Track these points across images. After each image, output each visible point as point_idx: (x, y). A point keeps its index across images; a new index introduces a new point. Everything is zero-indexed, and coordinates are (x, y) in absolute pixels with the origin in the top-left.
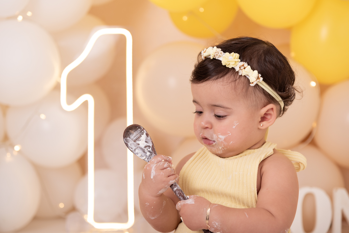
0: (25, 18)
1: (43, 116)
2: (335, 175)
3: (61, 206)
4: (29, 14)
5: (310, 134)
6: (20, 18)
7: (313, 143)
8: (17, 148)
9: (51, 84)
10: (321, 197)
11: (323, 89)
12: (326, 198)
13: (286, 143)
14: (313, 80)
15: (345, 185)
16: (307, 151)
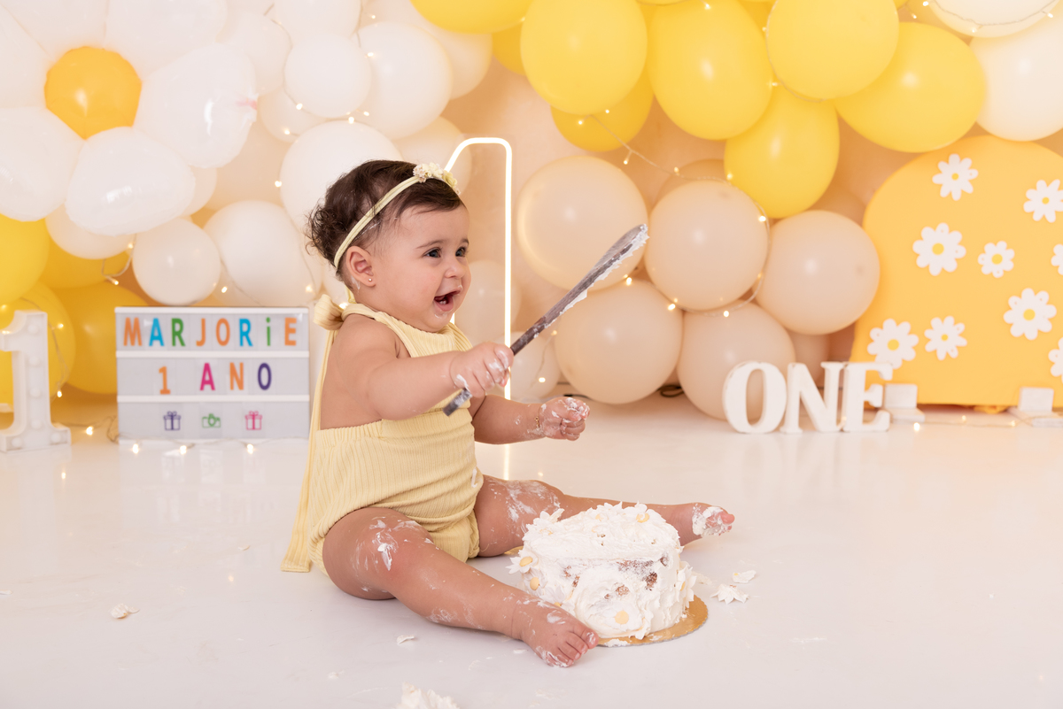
0: (360, 120)
5: (751, 291)
6: (351, 120)
10: (772, 374)
11: (774, 222)
12: (780, 377)
13: (722, 300)
14: (763, 215)
15: (798, 360)
16: (748, 310)
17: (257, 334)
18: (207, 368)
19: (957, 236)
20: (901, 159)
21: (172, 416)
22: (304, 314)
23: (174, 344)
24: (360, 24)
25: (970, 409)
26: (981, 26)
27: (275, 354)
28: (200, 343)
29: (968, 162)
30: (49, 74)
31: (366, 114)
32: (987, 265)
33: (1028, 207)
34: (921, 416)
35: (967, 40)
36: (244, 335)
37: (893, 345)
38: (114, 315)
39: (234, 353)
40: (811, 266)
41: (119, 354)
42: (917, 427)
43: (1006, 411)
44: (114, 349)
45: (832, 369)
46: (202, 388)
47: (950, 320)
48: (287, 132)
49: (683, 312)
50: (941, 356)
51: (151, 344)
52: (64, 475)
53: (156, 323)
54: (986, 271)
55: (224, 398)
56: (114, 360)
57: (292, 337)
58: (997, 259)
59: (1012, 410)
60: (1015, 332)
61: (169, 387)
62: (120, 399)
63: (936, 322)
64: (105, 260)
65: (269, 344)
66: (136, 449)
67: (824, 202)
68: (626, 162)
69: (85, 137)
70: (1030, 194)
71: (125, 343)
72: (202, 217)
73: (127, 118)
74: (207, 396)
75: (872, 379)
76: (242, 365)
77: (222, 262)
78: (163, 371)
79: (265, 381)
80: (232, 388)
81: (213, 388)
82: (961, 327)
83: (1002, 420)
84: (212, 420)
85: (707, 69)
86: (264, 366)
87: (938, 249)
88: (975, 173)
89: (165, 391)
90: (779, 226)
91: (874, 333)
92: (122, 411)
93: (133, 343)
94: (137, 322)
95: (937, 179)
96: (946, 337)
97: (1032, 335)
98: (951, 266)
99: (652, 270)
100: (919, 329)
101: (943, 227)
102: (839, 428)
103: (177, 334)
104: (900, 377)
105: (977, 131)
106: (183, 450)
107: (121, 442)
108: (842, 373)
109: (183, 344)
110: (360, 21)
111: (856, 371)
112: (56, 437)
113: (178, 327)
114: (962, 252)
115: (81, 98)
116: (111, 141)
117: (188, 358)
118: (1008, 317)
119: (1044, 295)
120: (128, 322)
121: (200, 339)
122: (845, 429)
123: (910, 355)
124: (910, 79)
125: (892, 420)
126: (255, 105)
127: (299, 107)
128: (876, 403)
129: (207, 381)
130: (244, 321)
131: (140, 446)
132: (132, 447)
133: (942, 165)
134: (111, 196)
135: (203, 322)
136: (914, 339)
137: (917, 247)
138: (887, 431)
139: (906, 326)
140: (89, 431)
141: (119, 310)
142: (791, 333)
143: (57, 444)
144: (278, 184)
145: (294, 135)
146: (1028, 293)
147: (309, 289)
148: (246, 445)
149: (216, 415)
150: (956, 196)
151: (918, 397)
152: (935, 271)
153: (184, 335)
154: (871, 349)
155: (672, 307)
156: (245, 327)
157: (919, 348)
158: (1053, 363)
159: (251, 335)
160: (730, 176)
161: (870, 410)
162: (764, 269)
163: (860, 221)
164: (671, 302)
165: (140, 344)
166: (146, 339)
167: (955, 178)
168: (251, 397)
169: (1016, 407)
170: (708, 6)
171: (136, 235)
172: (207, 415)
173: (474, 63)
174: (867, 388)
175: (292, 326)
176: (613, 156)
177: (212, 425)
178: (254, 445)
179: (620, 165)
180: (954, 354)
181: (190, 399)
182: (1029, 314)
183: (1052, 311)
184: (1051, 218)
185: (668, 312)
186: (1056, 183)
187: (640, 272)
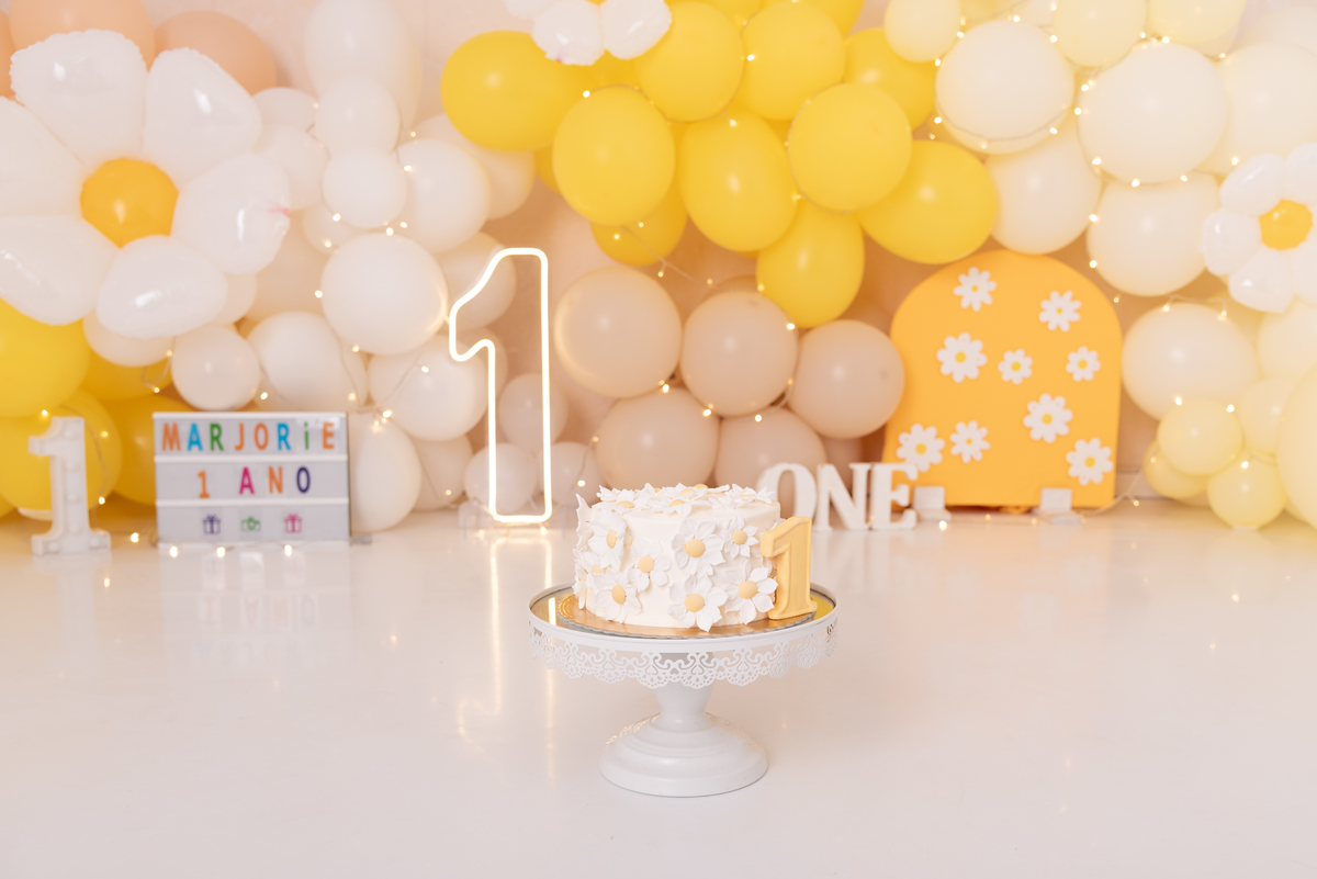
0: (398, 231)
1: (425, 369)
2: (816, 448)
3: (449, 492)
4: (404, 225)
5: (782, 396)
6: (390, 231)
7: (787, 407)
8: (387, 414)
9: (435, 325)
10: (802, 475)
11: (802, 332)
12: (809, 477)
13: (754, 405)
14: (790, 322)
15: (829, 460)
16: (779, 415)
17: (295, 439)
18: (246, 472)
19: (978, 345)
20: (926, 271)
21: (212, 520)
22: (341, 419)
23: (212, 448)
24: (402, 140)
25: (996, 510)
26: (990, 141)
27: (313, 457)
28: (239, 448)
29: (986, 275)
30: (85, 185)
32: (1008, 373)
33: (1043, 317)
34: (948, 515)
35: (983, 158)
36: (283, 439)
37: (921, 449)
38: (151, 422)
39: (273, 457)
40: (838, 372)
41: (159, 459)
42: (943, 525)
43: (1029, 511)
44: (152, 453)
45: (860, 470)
46: (241, 491)
47: (973, 425)
48: (328, 244)
49: (720, 419)
50: (966, 459)
51: (189, 448)
52: (107, 582)
53: (194, 428)
54: (1006, 377)
55: (265, 501)
56: (153, 466)
57: (330, 441)
58: (1016, 367)
59: (1036, 511)
60: (1035, 435)
61: (209, 490)
62: (160, 503)
63: (960, 427)
64: (145, 368)
65: (307, 446)
66: (174, 552)
67: (853, 312)
68: (661, 274)
69: (120, 244)
70: (1045, 304)
71: (164, 448)
72: (242, 326)
73: (165, 228)
74: (247, 500)
75: (898, 479)
76: (280, 470)
77: (262, 369)
78: (202, 475)
79: (303, 485)
80: (271, 491)
81: (252, 491)
82: (984, 431)
83: (1025, 519)
84: (252, 523)
85: (734, 183)
86: (303, 469)
87: (961, 357)
88: (993, 285)
89: (204, 495)
90: (810, 337)
91: (903, 438)
92: (161, 515)
93: (171, 448)
94: (175, 427)
95: (958, 291)
96: (971, 441)
97: (1050, 438)
98: (973, 374)
99: (688, 377)
100: (945, 433)
101: (965, 336)
102: (866, 527)
103: (215, 439)
104: (926, 479)
105: (992, 245)
106: (221, 552)
107: (161, 546)
108: (869, 474)
109: (221, 448)
110: (399, 139)
111: (882, 471)
112: (95, 542)
113: (216, 432)
114: (983, 360)
115: (120, 209)
116: (146, 249)
117: (226, 463)
118: (1028, 421)
119: (1061, 400)
120: (166, 428)
121: (238, 442)
122: (874, 527)
123: (937, 458)
124: (927, 193)
125: (919, 519)
126: (286, 212)
127: (337, 218)
128: (904, 502)
129: (246, 485)
130: (282, 426)
131: (180, 550)
132: (169, 549)
133: (962, 278)
134: (141, 301)
135: (242, 427)
136: (941, 444)
137: (941, 355)
138: (914, 529)
139: (932, 431)
140: (135, 538)
141: (158, 416)
142: (824, 439)
143: (97, 548)
144: (319, 294)
145: (335, 246)
146: (1045, 398)
147: (352, 397)
148: (283, 547)
149: (256, 518)
150: (977, 307)
151: (946, 498)
152: (958, 378)
153: (223, 440)
154: (901, 453)
155: (707, 413)
156: (283, 432)
157: (945, 452)
158: (1070, 465)
159: (290, 439)
160: (761, 288)
161: (898, 510)
162: (795, 373)
163: (887, 331)
164: (707, 408)
165: (179, 448)
166: (184, 444)
167: (975, 289)
168: (292, 500)
169: (1037, 507)
170: (733, 123)
171: (175, 338)
172: (246, 517)
173: (516, 184)
174: (894, 487)
175: (329, 429)
176: (650, 270)
177: (251, 529)
178: (293, 548)
179: (654, 276)
180: (978, 457)
181: (228, 502)
182: (1047, 419)
183: (1068, 415)
184: (1065, 327)
185: (704, 418)
186: (1069, 295)
187: (675, 379)
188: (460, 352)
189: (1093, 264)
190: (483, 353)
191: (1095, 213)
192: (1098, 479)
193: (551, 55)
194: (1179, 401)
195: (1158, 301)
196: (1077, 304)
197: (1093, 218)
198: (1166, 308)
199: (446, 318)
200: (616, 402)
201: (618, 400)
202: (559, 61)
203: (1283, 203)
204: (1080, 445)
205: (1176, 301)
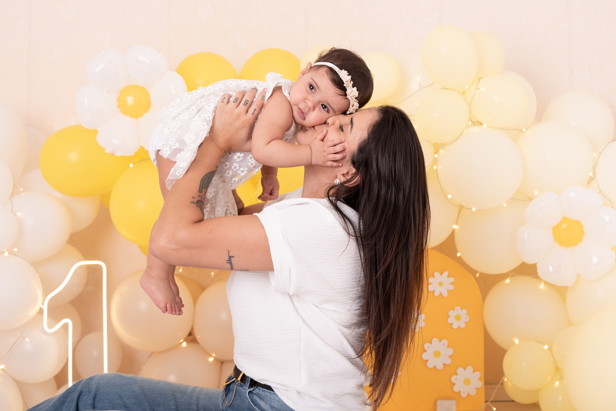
0: (12, 253)
1: (27, 340)
6: (6, 254)
8: (2, 367)
24: (13, 195)
31: (16, 250)
33: (431, 288)
49: (221, 363)
60: (430, 365)
68: (180, 271)
70: (431, 280)
97: (440, 367)
99: (198, 336)
110: (13, 193)
118: (425, 356)
119: (445, 342)
146: (435, 341)
155: (211, 359)
158: (454, 384)
164: (212, 356)
173: (86, 212)
182: (437, 354)
183: (450, 351)
184: (445, 294)
185: (209, 362)
186: (446, 274)
187: (191, 337)
188: (50, 327)
189: (459, 255)
190: (65, 326)
191: (456, 224)
192: (473, 393)
193: (108, 151)
194: (517, 341)
195: (503, 276)
196: (452, 279)
197: (455, 227)
198: (508, 281)
199: (42, 306)
200: (152, 354)
201: (153, 353)
202: (112, 154)
203: (565, 220)
204: (460, 370)
205: (512, 276)
